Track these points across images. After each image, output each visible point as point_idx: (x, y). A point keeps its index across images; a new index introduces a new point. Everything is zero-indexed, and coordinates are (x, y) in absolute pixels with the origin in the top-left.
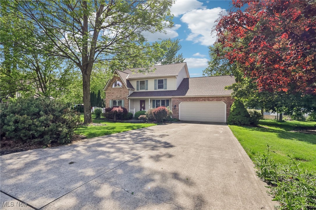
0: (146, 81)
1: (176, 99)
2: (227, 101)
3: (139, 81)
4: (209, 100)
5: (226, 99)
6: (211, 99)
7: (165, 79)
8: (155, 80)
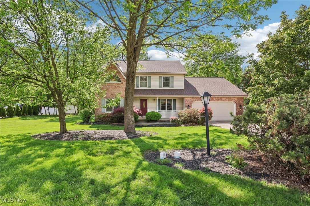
0: (148, 77)
1: (190, 98)
2: (237, 101)
3: (139, 76)
4: (221, 100)
5: (236, 99)
6: (223, 99)
7: (171, 77)
8: (159, 77)
